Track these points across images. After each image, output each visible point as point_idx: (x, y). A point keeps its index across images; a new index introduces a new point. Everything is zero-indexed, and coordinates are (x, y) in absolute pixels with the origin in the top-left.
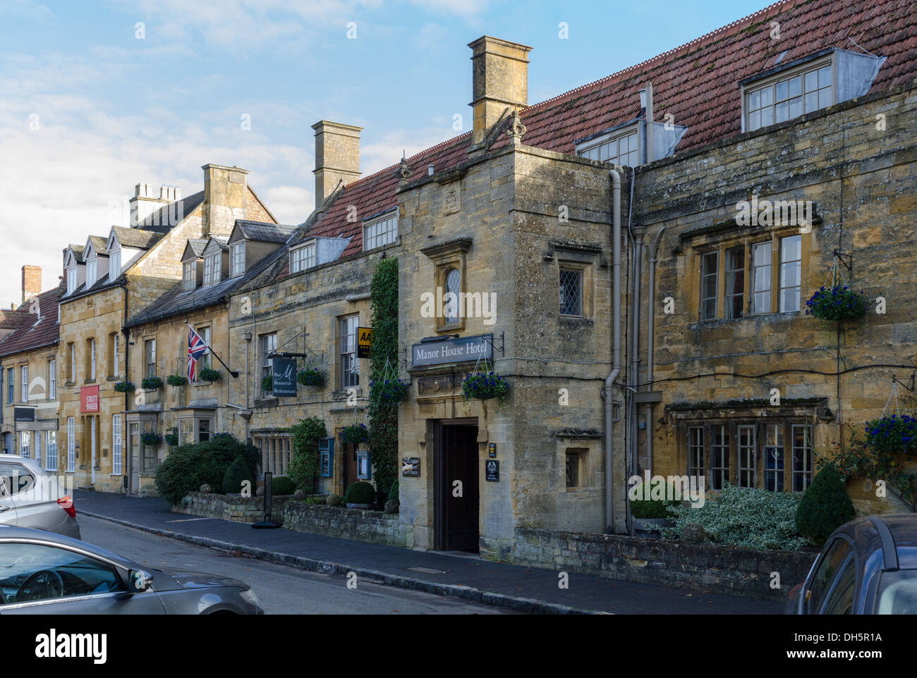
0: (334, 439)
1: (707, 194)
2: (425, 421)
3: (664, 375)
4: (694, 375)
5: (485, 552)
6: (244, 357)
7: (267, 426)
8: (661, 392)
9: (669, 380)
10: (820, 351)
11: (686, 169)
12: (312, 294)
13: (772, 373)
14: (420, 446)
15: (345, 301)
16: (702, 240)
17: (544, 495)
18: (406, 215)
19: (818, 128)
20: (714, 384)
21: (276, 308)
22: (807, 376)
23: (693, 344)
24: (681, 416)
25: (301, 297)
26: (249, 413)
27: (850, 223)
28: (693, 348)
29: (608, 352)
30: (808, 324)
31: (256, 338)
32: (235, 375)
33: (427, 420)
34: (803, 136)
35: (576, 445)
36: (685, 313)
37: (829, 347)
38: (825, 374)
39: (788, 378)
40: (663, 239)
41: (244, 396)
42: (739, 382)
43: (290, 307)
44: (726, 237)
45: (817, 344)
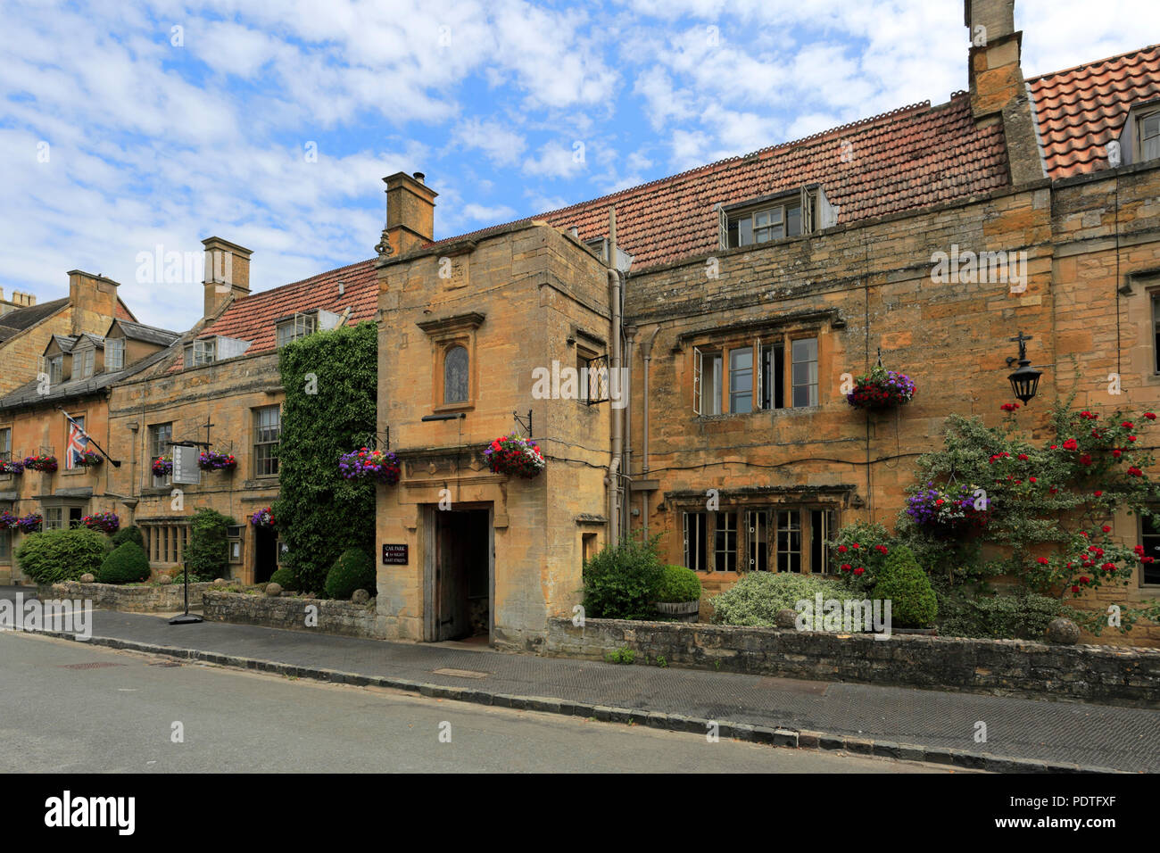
0: (245, 526)
1: (709, 299)
2: (416, 506)
3: (662, 464)
4: (697, 465)
5: (503, 644)
6: (129, 447)
7: (158, 514)
8: (658, 481)
9: (667, 469)
10: (848, 443)
11: (683, 276)
12: (218, 387)
13: (791, 463)
14: (408, 532)
15: (262, 393)
16: (705, 341)
17: (568, 582)
18: (390, 290)
19: (838, 242)
20: (723, 473)
21: (173, 400)
22: (832, 466)
23: (697, 436)
24: (681, 503)
25: (204, 389)
26: (134, 501)
27: (878, 327)
28: (696, 440)
29: (608, 441)
30: (832, 417)
31: (144, 430)
32: (117, 464)
33: (419, 504)
34: (819, 249)
35: (590, 531)
36: (686, 407)
37: (857, 439)
38: (853, 464)
39: (810, 467)
40: (658, 338)
41: (128, 485)
42: (752, 471)
43: (192, 399)
44: (733, 338)
45: (843, 436)
